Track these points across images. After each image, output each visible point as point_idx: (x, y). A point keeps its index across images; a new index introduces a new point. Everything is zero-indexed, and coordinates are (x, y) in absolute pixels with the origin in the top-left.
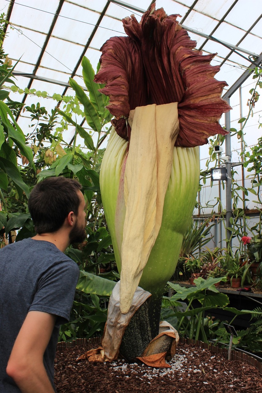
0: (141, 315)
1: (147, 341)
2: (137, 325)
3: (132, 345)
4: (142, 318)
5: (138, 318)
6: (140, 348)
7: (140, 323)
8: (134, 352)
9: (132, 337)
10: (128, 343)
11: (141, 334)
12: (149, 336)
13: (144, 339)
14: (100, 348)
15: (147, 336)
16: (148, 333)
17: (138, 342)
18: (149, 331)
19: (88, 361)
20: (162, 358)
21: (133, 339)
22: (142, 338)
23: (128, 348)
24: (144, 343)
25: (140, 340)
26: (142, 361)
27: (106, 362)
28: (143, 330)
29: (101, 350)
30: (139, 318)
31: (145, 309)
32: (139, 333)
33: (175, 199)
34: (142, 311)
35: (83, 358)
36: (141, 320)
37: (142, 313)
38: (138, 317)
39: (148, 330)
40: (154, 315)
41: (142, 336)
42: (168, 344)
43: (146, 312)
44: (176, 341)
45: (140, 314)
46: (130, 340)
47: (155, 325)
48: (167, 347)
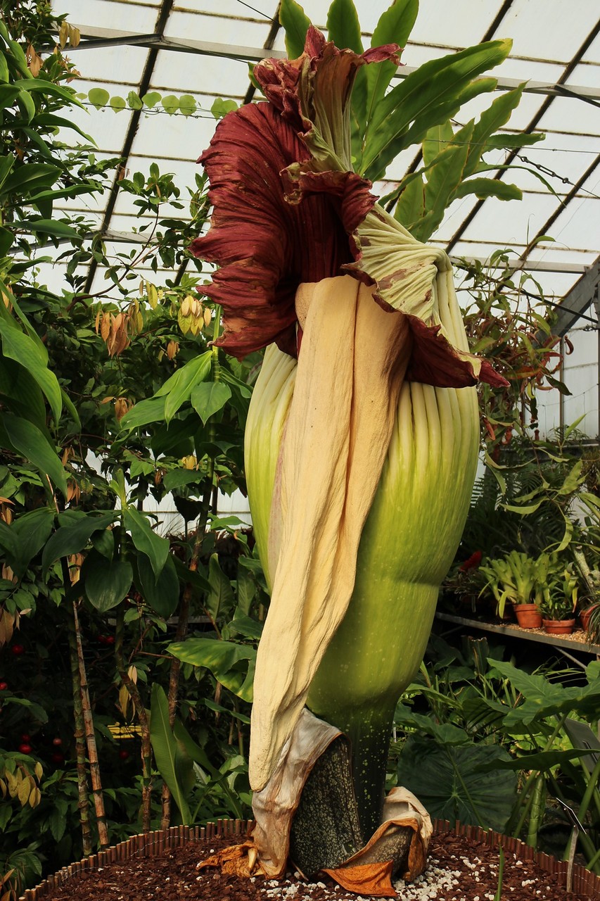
0: (330, 773)
1: (348, 834)
2: (323, 795)
3: (312, 840)
4: (333, 780)
5: (324, 780)
6: (332, 848)
7: (328, 791)
8: (318, 858)
9: (311, 821)
10: (303, 836)
11: (334, 816)
12: (351, 823)
13: (340, 829)
14: (247, 844)
15: (348, 823)
16: (349, 816)
17: (325, 834)
18: (352, 811)
19: (220, 873)
20: (383, 874)
21: (313, 827)
22: (337, 826)
23: (303, 846)
24: (341, 838)
25: (330, 829)
26: (334, 878)
27: (257, 877)
28: (338, 808)
29: (249, 848)
30: (327, 779)
31: (341, 761)
32: (328, 815)
33: (399, 509)
34: (333, 763)
35: (212, 864)
36: (331, 784)
37: (334, 769)
38: (325, 777)
39: (348, 810)
40: (364, 772)
41: (335, 821)
42: (399, 844)
43: (343, 767)
44: (423, 836)
45: (328, 771)
46: (307, 830)
47: (369, 796)
48: (397, 850)
